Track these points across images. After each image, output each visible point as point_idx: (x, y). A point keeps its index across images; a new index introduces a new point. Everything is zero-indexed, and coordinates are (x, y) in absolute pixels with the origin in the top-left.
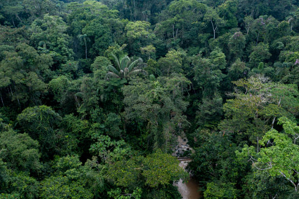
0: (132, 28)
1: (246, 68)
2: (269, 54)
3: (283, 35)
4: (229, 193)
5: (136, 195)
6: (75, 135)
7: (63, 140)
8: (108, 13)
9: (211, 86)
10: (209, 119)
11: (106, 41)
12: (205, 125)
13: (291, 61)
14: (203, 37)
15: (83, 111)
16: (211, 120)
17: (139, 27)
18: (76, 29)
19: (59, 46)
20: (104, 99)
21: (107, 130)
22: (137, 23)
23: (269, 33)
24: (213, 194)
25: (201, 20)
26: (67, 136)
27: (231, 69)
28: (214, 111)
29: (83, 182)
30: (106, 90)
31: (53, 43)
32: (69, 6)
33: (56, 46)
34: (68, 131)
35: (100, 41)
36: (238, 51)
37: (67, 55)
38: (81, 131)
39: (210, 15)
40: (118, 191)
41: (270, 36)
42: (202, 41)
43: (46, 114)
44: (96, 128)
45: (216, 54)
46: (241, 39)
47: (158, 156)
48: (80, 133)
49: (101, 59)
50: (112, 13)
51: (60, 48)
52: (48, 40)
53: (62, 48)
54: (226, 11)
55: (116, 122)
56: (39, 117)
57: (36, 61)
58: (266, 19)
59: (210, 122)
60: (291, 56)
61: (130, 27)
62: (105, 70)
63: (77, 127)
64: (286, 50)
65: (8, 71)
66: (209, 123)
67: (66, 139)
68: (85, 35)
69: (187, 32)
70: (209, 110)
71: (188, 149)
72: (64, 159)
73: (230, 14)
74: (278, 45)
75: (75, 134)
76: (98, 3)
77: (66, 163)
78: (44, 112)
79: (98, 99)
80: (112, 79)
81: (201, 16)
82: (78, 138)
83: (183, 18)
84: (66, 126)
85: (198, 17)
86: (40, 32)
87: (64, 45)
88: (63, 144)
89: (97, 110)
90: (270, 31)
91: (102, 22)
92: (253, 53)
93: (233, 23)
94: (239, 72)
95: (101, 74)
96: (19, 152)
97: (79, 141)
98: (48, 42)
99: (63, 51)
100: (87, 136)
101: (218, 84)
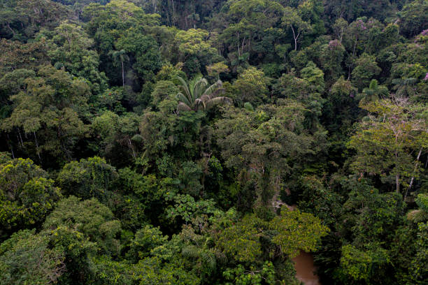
0: (186, 39)
1: (352, 88)
2: (378, 68)
3: (392, 42)
4: (379, 255)
5: (268, 271)
6: (139, 198)
7: (123, 206)
8: (146, 18)
9: (310, 116)
10: (311, 161)
11: (154, 59)
12: (305, 170)
13: (412, 77)
14: (282, 48)
15: (145, 162)
16: (314, 163)
17: (195, 37)
18: (105, 43)
19: (86, 69)
20: (174, 143)
21: (183, 187)
22: (192, 32)
23: (373, 40)
24: (358, 259)
25: (278, 25)
26: (129, 201)
27: (333, 90)
28: (318, 149)
29: (179, 263)
30: (177, 128)
31: (76, 65)
32: (88, 9)
33: (82, 68)
34: (126, 193)
35: (145, 60)
36: (335, 66)
37: (98, 81)
38: (147, 191)
39: (291, 18)
40: (240, 269)
41: (375, 45)
42: (281, 55)
43: (100, 169)
44: (168, 185)
45: (311, 71)
46: (340, 50)
47: (286, 215)
48: (145, 194)
49: (166, 85)
50: (152, 18)
51: (88, 72)
52: (68, 60)
53: (91, 72)
54: (310, 12)
55: (196, 173)
56: (91, 174)
57: (71, 91)
58: (366, 21)
59: (313, 165)
60: (410, 69)
61: (182, 38)
62: (175, 99)
63: (140, 187)
64: (399, 61)
65: (34, 108)
66: (312, 167)
67: (127, 205)
68: (123, 51)
69: (257, 43)
70: (311, 149)
71: (281, 205)
72: (143, 233)
73: (316, 17)
74: (387, 56)
75: (137, 196)
76: (128, 4)
77: (147, 239)
78: (98, 166)
79: (167, 143)
80: (184, 113)
81: (276, 19)
82: (143, 202)
83: (251, 23)
84: (122, 185)
85: (271, 21)
86: (55, 49)
87: (94, 68)
88: (124, 212)
89: (166, 158)
90: (374, 37)
91: (144, 31)
92: (357, 68)
93: (319, 28)
94: (344, 94)
95: (171, 105)
96: (96, 226)
97: (145, 207)
98: (69, 64)
99: (92, 76)
100: (156, 198)
101: (320, 112)
